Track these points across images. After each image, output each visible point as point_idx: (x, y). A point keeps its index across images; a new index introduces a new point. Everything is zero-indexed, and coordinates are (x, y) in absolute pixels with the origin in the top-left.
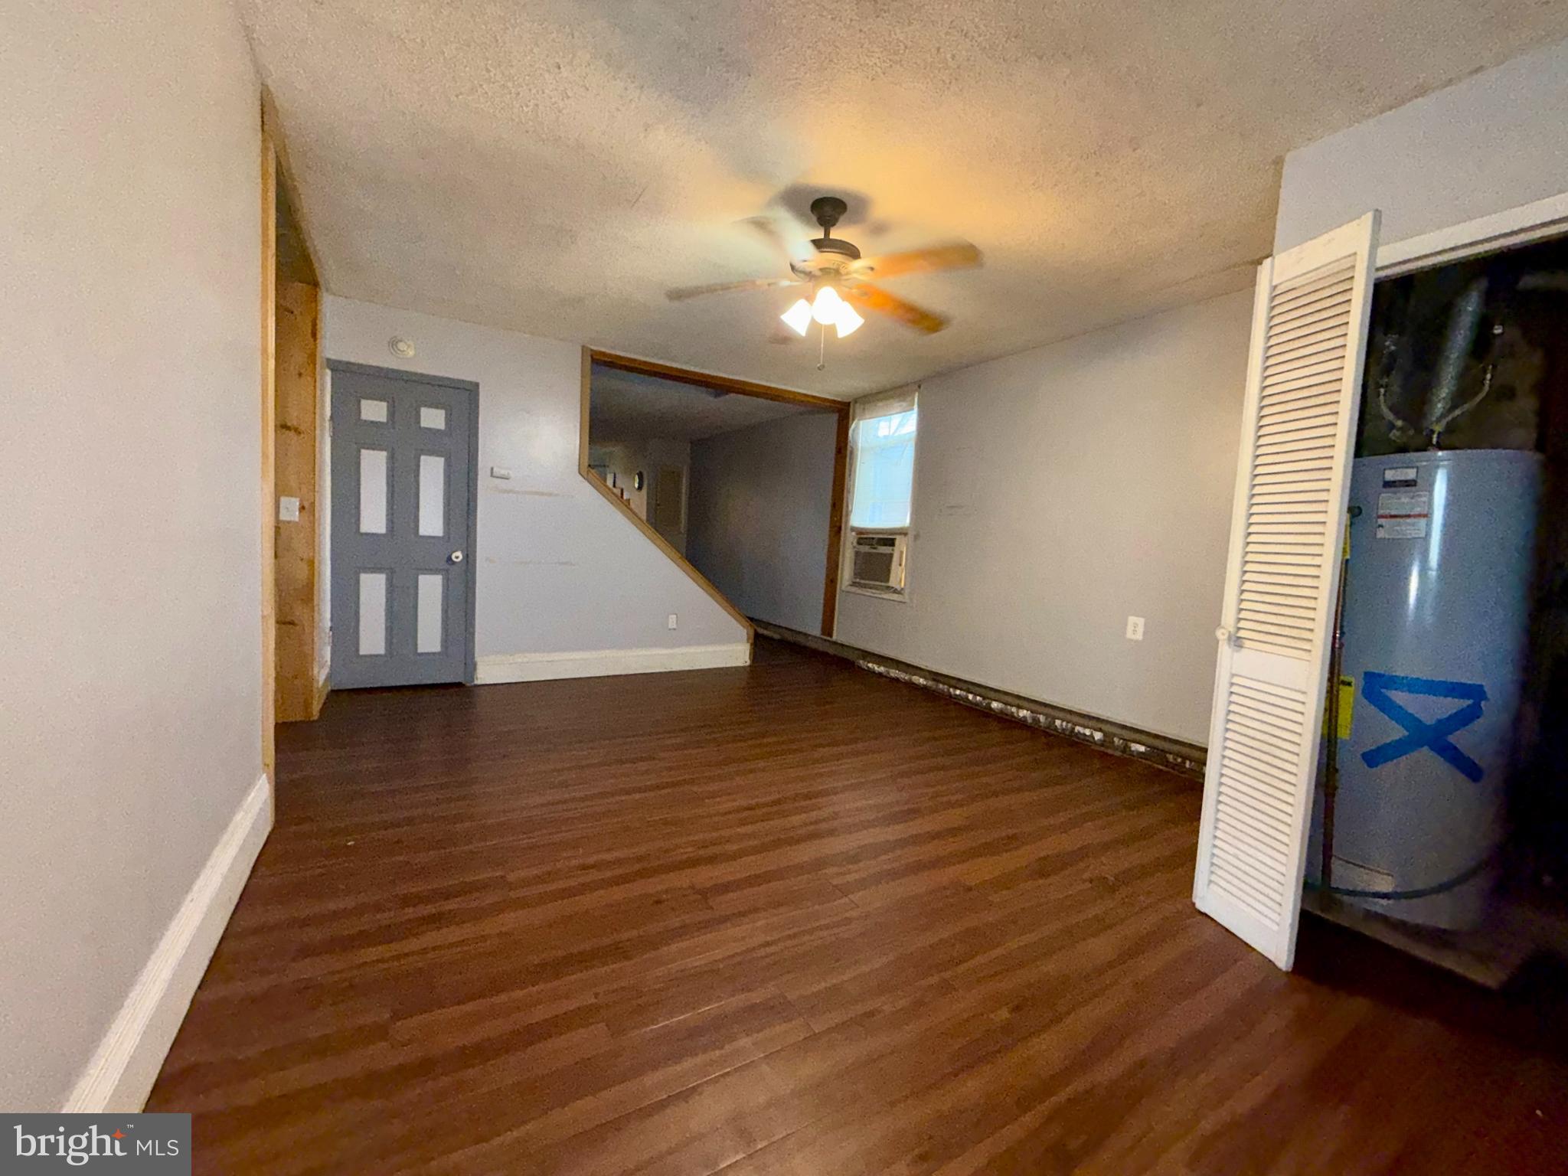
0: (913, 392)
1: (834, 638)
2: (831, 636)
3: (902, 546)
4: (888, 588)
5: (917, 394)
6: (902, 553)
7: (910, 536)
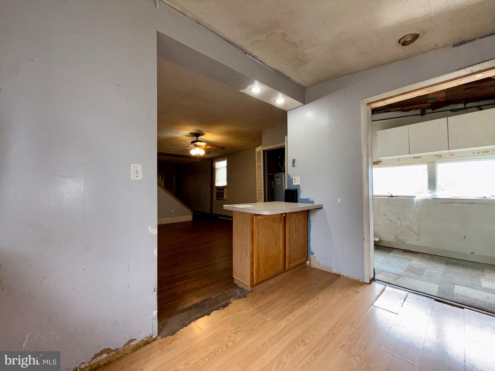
0: (225, 157)
1: (213, 212)
2: (212, 212)
3: (225, 190)
4: (224, 199)
5: (226, 157)
6: (226, 191)
7: (227, 188)
